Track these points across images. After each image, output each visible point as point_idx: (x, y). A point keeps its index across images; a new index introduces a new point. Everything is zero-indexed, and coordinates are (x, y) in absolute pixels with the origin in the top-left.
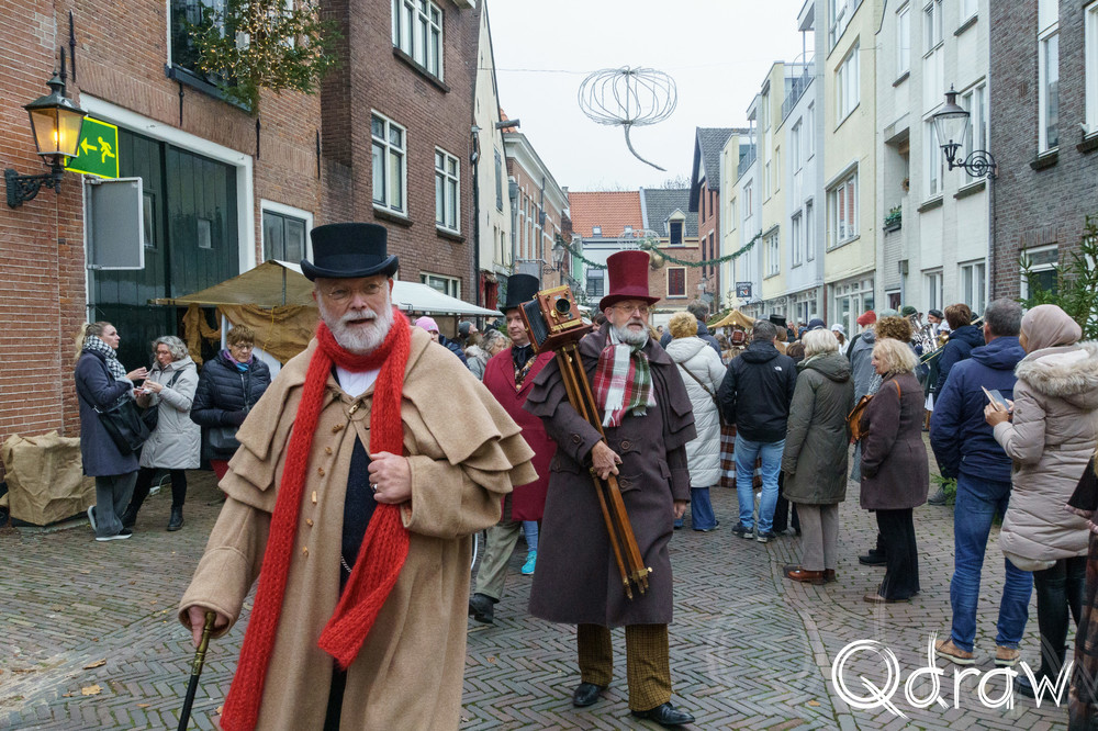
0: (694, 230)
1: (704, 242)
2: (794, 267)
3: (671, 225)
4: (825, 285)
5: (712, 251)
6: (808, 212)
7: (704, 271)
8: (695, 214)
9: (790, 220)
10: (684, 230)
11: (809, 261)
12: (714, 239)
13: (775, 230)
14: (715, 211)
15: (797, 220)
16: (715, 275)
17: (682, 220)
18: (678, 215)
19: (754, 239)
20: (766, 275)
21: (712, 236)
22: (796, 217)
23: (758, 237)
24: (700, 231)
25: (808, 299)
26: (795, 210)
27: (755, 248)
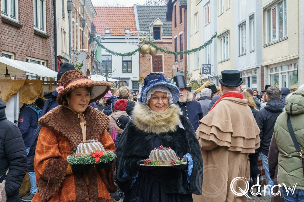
0: (168, 32)
1: (176, 39)
2: (240, 56)
3: (154, 28)
4: (262, 67)
5: (181, 45)
6: (250, 22)
7: (176, 57)
8: (169, 22)
9: (238, 27)
10: (162, 31)
11: (251, 52)
12: (183, 38)
13: (226, 33)
14: (184, 20)
15: (242, 27)
16: (183, 60)
17: (161, 25)
18: (158, 22)
19: (212, 38)
20: (220, 60)
21: (181, 36)
22: (242, 26)
23: (214, 37)
24: (173, 32)
25: (250, 75)
26: (241, 21)
27: (212, 44)
